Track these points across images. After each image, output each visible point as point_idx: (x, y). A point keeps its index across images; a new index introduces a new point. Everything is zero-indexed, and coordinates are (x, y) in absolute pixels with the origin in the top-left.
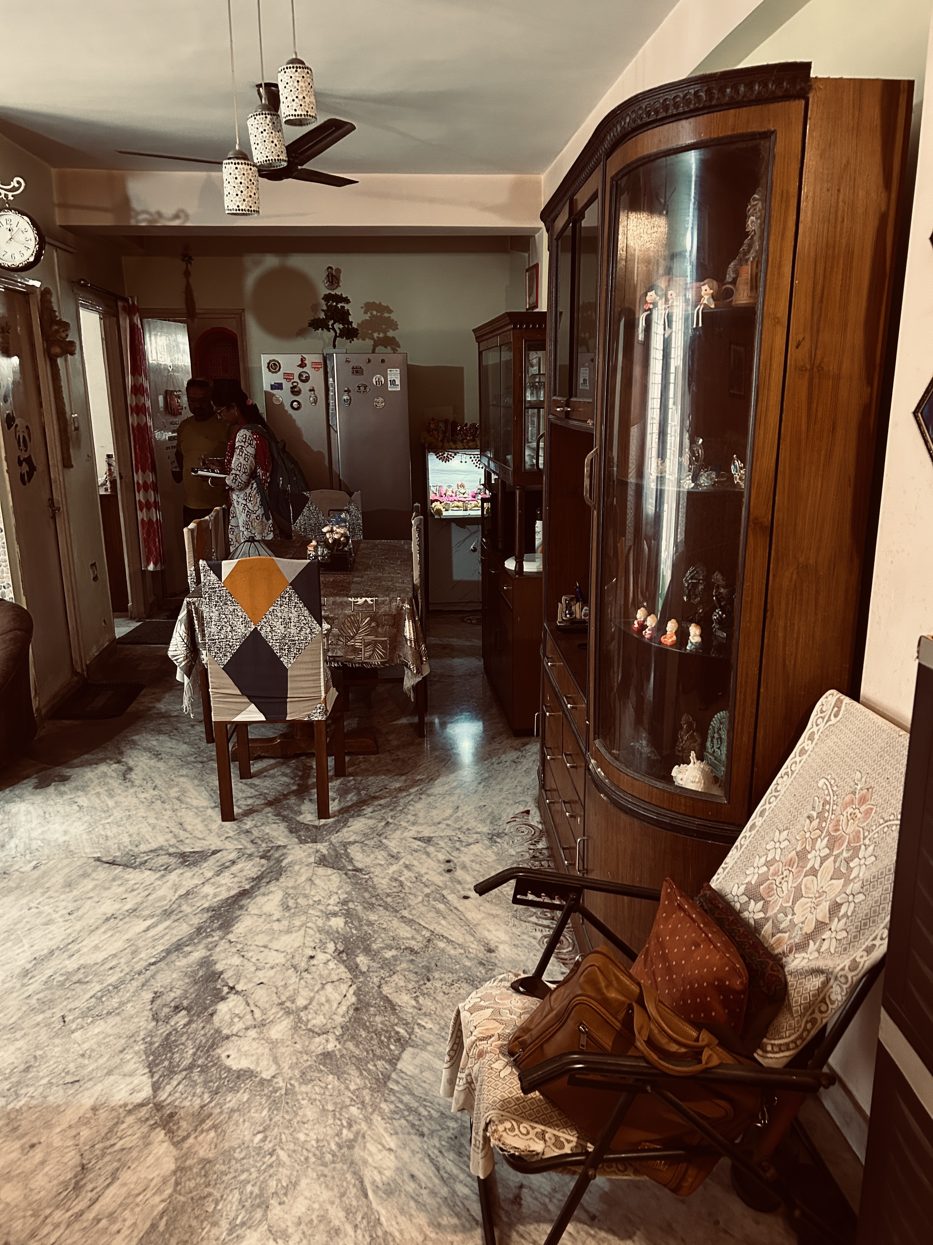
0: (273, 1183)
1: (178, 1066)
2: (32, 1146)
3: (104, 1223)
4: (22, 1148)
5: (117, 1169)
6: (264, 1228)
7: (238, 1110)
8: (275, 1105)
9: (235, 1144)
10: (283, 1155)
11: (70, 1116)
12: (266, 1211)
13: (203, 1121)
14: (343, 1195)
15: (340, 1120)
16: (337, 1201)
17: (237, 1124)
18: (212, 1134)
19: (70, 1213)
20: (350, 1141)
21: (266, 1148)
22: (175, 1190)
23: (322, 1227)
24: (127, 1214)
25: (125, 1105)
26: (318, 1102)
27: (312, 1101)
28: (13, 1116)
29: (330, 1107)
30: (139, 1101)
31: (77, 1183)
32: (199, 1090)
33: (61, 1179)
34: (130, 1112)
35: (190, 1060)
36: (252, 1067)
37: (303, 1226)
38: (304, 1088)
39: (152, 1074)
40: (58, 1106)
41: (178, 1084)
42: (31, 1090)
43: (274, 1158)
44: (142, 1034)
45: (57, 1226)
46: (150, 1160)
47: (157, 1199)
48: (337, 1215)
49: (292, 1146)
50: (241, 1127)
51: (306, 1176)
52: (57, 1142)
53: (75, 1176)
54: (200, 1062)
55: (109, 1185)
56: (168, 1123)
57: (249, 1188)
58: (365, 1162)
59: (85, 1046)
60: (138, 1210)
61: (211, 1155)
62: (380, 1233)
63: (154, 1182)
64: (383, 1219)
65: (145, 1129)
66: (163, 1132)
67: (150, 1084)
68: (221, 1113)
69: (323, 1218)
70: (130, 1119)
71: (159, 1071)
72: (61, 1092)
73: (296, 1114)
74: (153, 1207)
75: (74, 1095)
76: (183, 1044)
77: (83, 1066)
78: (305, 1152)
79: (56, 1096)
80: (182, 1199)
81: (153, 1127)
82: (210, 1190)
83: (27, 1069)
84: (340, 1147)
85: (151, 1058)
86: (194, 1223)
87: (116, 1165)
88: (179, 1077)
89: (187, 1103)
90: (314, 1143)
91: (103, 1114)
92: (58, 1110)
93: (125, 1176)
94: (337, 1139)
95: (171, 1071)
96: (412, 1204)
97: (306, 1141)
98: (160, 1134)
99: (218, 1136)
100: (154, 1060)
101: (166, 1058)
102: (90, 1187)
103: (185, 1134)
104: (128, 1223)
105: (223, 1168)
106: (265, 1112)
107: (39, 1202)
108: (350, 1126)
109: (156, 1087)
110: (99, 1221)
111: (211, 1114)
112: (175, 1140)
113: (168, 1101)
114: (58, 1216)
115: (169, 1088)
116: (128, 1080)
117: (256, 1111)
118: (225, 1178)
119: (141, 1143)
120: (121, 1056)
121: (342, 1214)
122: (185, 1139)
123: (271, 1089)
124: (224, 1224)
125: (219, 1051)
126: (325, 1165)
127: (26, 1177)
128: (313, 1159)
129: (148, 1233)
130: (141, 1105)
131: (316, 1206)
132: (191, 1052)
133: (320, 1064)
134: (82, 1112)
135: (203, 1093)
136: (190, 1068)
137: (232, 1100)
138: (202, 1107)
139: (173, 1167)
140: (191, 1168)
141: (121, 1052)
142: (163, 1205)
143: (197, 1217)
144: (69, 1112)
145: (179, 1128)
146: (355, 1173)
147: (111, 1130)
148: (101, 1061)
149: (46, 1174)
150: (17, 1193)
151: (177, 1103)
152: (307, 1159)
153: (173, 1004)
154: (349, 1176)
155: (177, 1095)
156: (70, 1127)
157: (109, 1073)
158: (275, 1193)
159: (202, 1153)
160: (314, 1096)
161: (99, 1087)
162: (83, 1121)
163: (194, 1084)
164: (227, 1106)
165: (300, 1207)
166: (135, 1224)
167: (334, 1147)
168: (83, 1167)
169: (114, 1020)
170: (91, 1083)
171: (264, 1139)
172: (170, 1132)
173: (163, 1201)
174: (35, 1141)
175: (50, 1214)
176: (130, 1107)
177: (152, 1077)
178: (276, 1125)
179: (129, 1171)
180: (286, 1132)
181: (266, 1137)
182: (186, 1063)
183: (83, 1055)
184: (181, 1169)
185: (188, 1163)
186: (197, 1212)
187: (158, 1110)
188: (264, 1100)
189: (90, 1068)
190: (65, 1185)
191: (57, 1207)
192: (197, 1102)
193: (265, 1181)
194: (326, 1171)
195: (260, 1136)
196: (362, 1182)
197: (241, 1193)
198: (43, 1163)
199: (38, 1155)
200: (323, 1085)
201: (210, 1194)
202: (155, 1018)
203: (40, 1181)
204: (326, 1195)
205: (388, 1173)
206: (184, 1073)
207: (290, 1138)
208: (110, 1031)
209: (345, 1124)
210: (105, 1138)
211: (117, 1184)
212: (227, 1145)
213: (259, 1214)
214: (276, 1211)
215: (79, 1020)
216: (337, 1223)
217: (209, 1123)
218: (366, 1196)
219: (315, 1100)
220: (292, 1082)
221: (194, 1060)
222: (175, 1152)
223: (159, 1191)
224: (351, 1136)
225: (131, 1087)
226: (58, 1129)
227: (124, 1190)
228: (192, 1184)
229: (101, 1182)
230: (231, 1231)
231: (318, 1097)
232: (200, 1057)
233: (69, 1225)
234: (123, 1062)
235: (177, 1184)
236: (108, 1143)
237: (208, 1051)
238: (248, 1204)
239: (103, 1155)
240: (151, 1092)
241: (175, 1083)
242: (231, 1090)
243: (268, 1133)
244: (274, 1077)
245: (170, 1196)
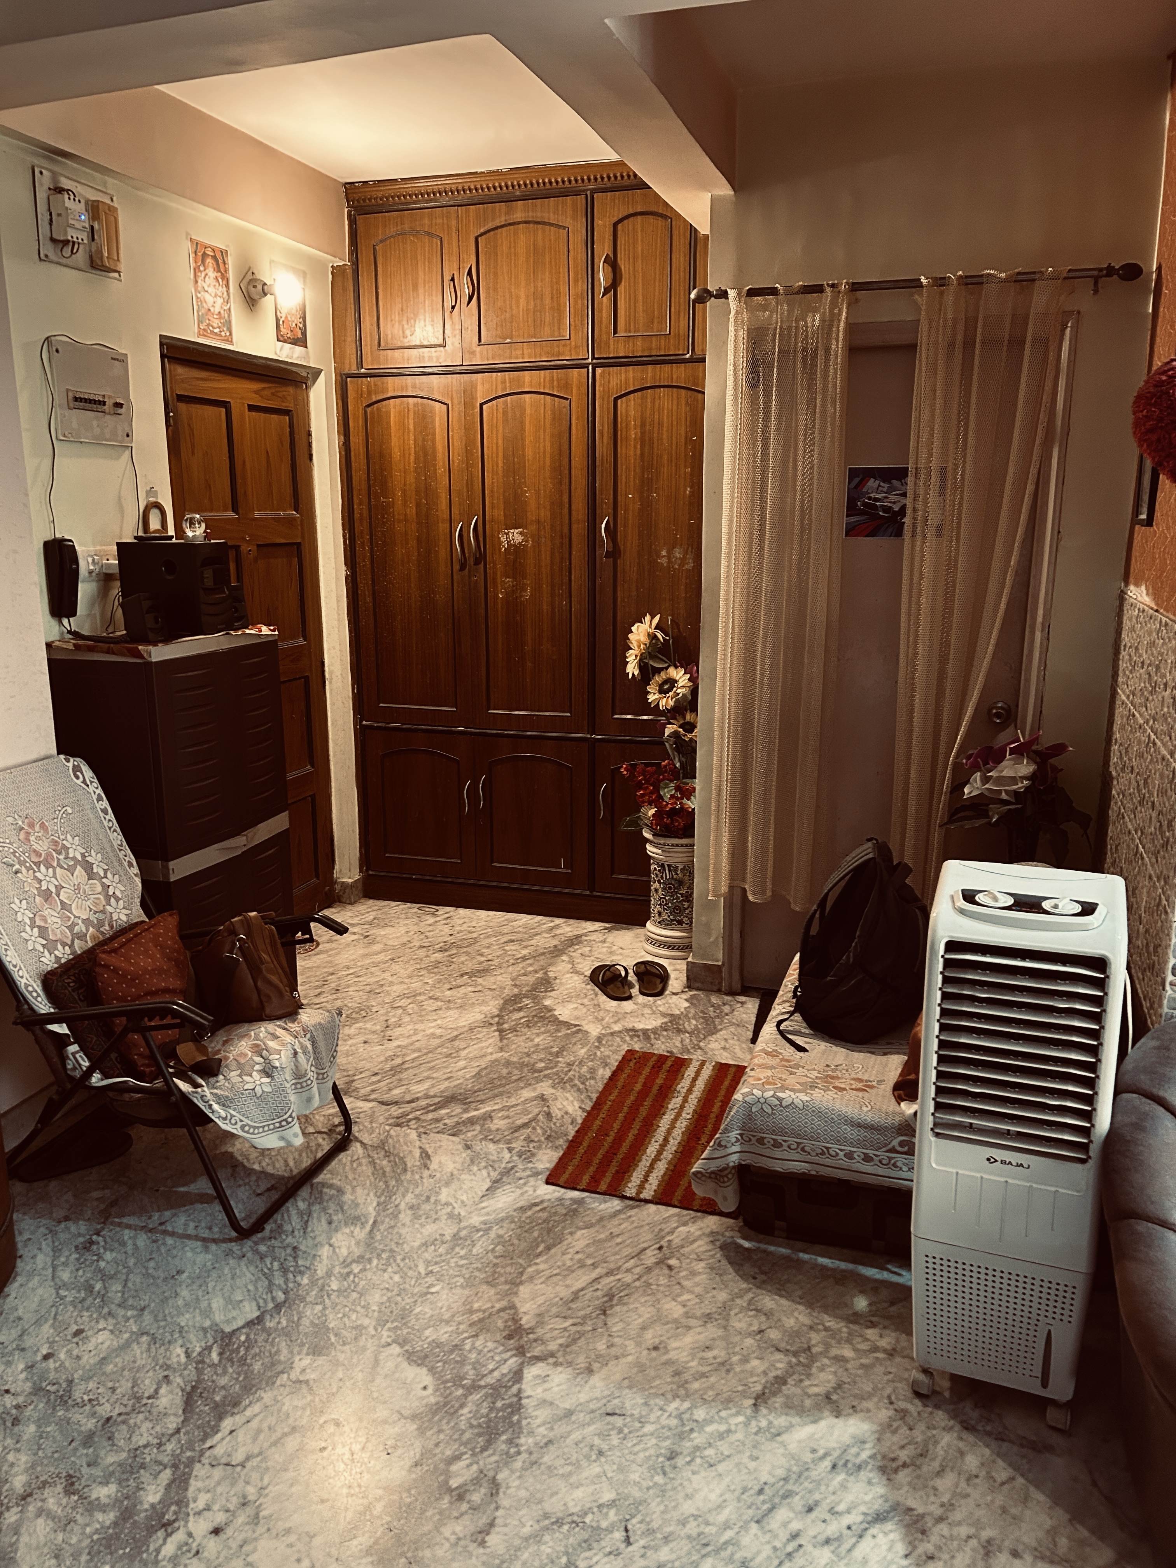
0: (442, 1250)
1: (486, 1396)
2: (656, 1348)
3: (589, 1262)
4: (667, 1352)
5: (572, 1301)
6: (463, 1224)
7: (442, 1321)
8: (404, 1315)
9: (458, 1291)
10: (422, 1269)
11: (618, 1370)
12: (458, 1233)
13: (481, 1320)
14: (392, 1227)
15: (353, 1281)
16: (399, 1225)
17: (449, 1308)
18: (476, 1306)
19: (618, 1277)
20: (358, 1262)
21: (433, 1278)
22: (525, 1269)
23: (421, 1212)
24: (569, 1263)
25: (556, 1364)
26: (363, 1303)
27: (366, 1307)
28: (682, 1392)
29: (355, 1295)
30: (540, 1364)
31: (611, 1300)
32: (473, 1356)
33: (625, 1308)
34: (552, 1355)
35: (470, 1398)
36: (405, 1364)
37: (434, 1217)
38: (366, 1322)
39: (519, 1395)
40: (630, 1387)
41: (493, 1371)
42: (664, 1421)
43: (430, 1268)
44: (518, 1464)
45: (628, 1271)
46: (541, 1300)
47: (542, 1267)
48: (405, 1217)
49: (410, 1273)
50: (446, 1304)
51: (412, 1247)
52: (631, 1346)
53: (612, 1306)
54: (460, 1392)
55: (582, 1289)
56: (515, 1330)
57: (462, 1253)
58: (358, 1243)
59: (596, 1469)
60: (559, 1263)
61: (484, 1287)
62: (383, 1198)
63: (540, 1281)
64: (375, 1204)
65: (540, 1331)
66: (523, 1322)
67: (525, 1381)
68: (460, 1323)
69: (416, 1217)
70: (553, 1346)
71: (509, 1397)
72: (628, 1405)
73: (389, 1300)
74: (546, 1262)
75: (611, 1396)
76: (472, 1426)
77: (600, 1434)
78: (402, 1265)
79: (632, 1402)
80: (521, 1261)
81: (531, 1331)
82: (495, 1261)
83: (672, 1456)
84: (370, 1261)
85: (515, 1418)
86: (516, 1242)
87: (573, 1306)
88: (490, 1380)
89: (490, 1345)
90: (390, 1270)
91: (581, 1361)
92: (631, 1384)
93: (565, 1293)
94: (368, 1267)
95: (497, 1391)
96: (345, 1208)
97: (395, 1273)
98: (526, 1321)
99: (472, 1302)
100: (513, 1413)
101: (499, 1410)
102: (599, 1293)
103: (502, 1314)
104: (569, 1256)
105: (477, 1274)
106: (418, 1310)
107: (645, 1293)
108: (348, 1274)
109: (518, 1375)
110: (593, 1264)
111: (470, 1325)
112: (513, 1311)
113: (509, 1354)
114: (628, 1278)
115: (505, 1369)
116: (548, 1396)
117: (426, 1313)
118: (480, 1266)
119: (546, 1319)
120: (551, 1435)
121: (401, 1216)
122: (502, 1310)
123: (399, 1332)
124: (493, 1234)
125: (433, 1400)
126: (392, 1251)
127: (659, 1318)
128: (399, 1258)
129: (554, 1245)
130: (538, 1359)
131: (417, 1226)
132: (465, 1411)
133: (332, 1344)
134: (605, 1370)
135: (470, 1351)
136: (474, 1387)
137: (443, 1333)
138: (476, 1336)
139: (521, 1288)
140: (506, 1282)
141: (550, 1442)
142: (537, 1261)
143: (512, 1245)
144: (618, 1377)
145: (506, 1321)
146: (372, 1238)
147: (575, 1341)
148: (576, 1436)
149: (640, 1316)
150: (667, 1306)
151: (501, 1348)
152: (403, 1259)
153: (464, 1506)
154: (379, 1237)
155: (497, 1358)
156: (617, 1358)
157: (569, 1413)
158: (443, 1242)
159: (492, 1291)
160: (363, 1310)
161: (583, 1397)
162: (603, 1360)
163: (476, 1365)
164: (450, 1329)
165: (430, 1229)
166: (563, 1254)
167: (375, 1262)
168: (604, 1313)
169: (554, 1506)
170: (592, 1406)
171: (432, 1285)
172: (515, 1320)
173: (536, 1264)
174: (654, 1354)
175: (635, 1281)
176: (551, 1360)
177: (520, 1391)
178: (413, 1295)
179: (562, 1295)
180: (407, 1286)
181: (428, 1287)
182: (476, 1397)
183: (601, 1453)
184: (515, 1283)
185: (507, 1287)
186: (511, 1248)
187: (522, 1347)
188: (413, 1322)
189: (592, 1428)
190: (621, 1302)
191: (628, 1285)
192: (479, 1343)
193: (447, 1253)
194: (394, 1247)
195: (433, 1290)
196: (371, 1231)
197: (471, 1251)
198: (644, 1328)
199: (650, 1337)
200: (346, 1319)
201: (496, 1257)
202: (495, 1487)
203: (647, 1312)
204: (403, 1231)
205: (347, 1230)
206: (482, 1383)
207: (408, 1280)
208: (561, 1484)
209: (352, 1277)
210: (581, 1334)
211: (574, 1289)
212: (467, 1292)
213: (463, 1233)
214: (449, 1232)
215: (604, 1524)
216: (409, 1212)
217: (475, 1317)
218: (375, 1222)
219: (363, 1307)
220: (373, 1332)
221: (465, 1396)
222: (516, 1300)
223: (538, 1272)
224: (354, 1266)
225: (546, 1386)
226: (630, 1359)
227: (568, 1282)
228: (508, 1269)
229: (589, 1294)
230: (490, 1228)
231: (358, 1308)
232: (458, 1399)
233: (619, 1268)
234: (550, 1424)
235: (522, 1273)
236: (579, 1328)
237: (446, 1404)
238: (469, 1242)
239: (584, 1318)
240: (525, 1371)
241: (496, 1374)
242: (439, 1345)
243: (425, 1290)
244: (389, 1344)
245: (529, 1266)
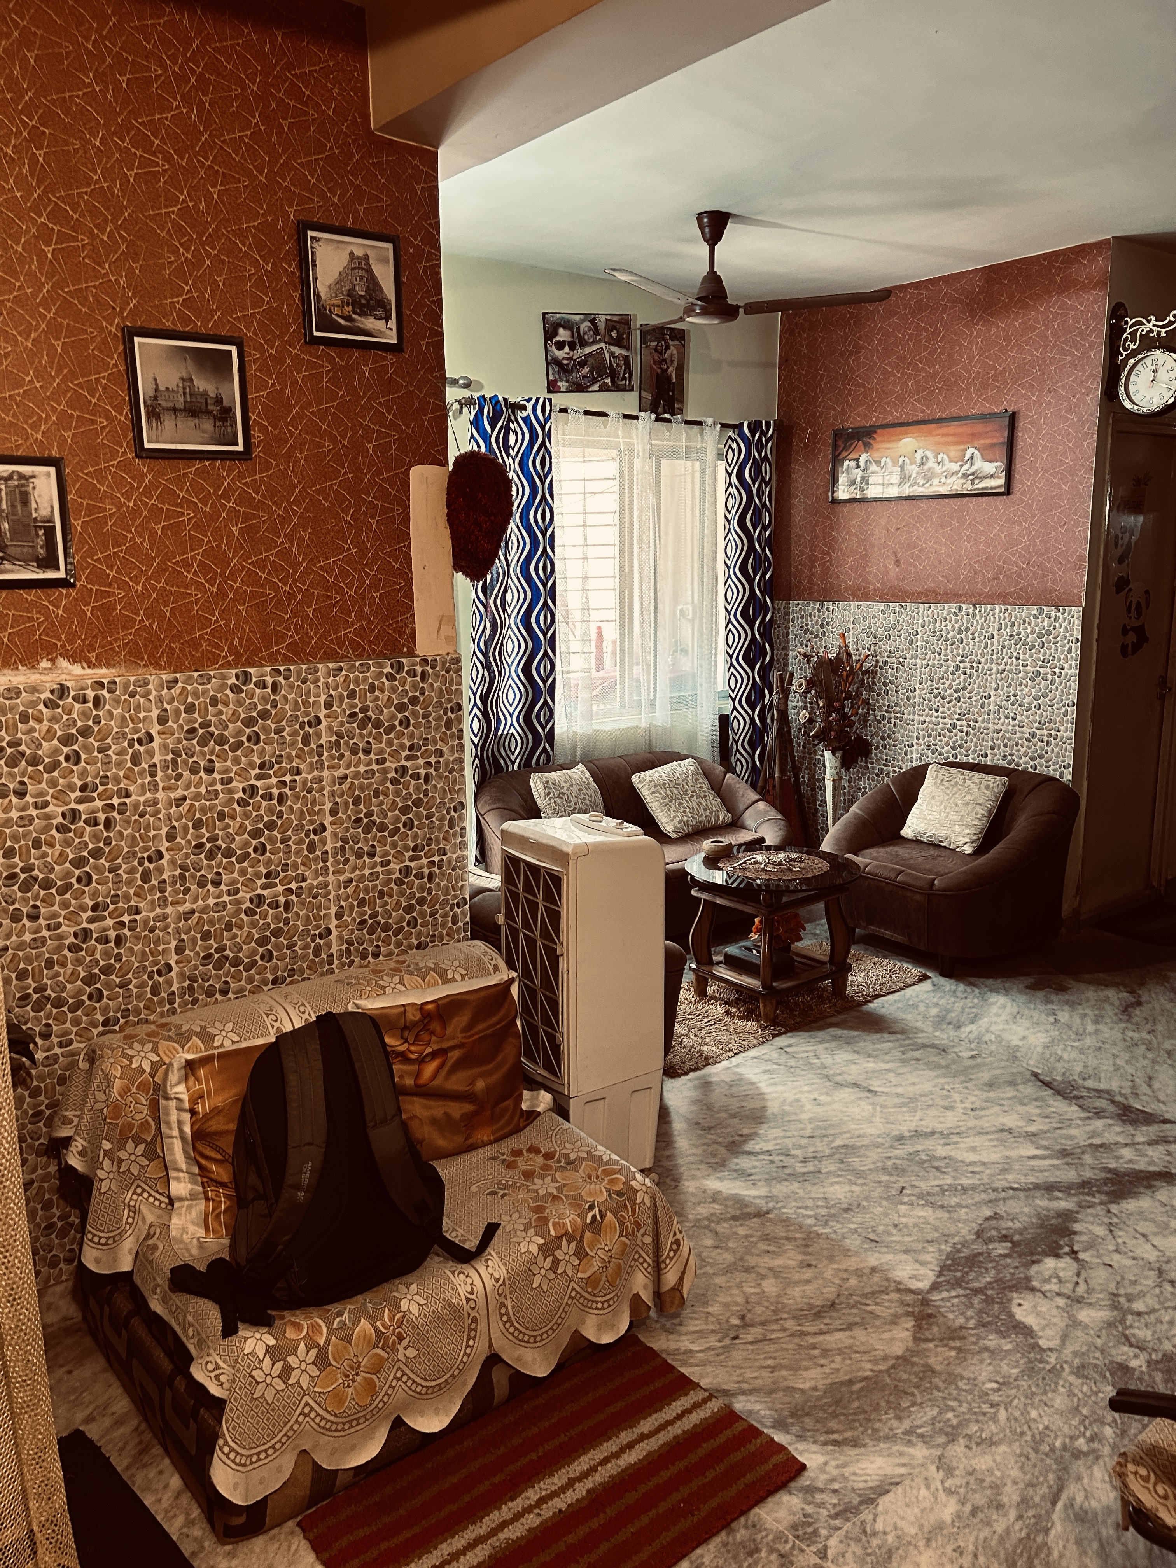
0: (974, 1428)
1: (968, 1283)
2: (809, 1265)
3: (816, 1352)
4: (802, 1262)
5: (856, 1324)
6: (937, 1452)
7: (992, 1352)
8: (1030, 1371)
9: (966, 1374)
10: (1002, 1414)
11: (852, 1263)
12: (949, 1442)
13: (953, 1339)
14: (1031, 1485)
15: (1085, 1428)
16: (1022, 1485)
17: (982, 1361)
18: (953, 1353)
19: (799, 1328)
20: (1080, 1452)
21: (992, 1397)
22: (887, 1371)
23: (988, 1492)
24: (838, 1359)
25: (900, 1283)
26: (1076, 1399)
27: (1071, 1394)
28: (812, 1235)
29: (1085, 1411)
30: (913, 1287)
31: (820, 1312)
32: (969, 1313)
33: (812, 1301)
34: (899, 1290)
35: (982, 1285)
36: (1035, 1328)
37: (972, 1479)
38: (1072, 1379)
39: (940, 1274)
40: (849, 1250)
41: (956, 1297)
42: (839, 1226)
43: (992, 1410)
44: (956, 1239)
45: (784, 1330)
46: (886, 1336)
47: (869, 1366)
48: (1011, 1495)
49: (1017, 1414)
50: (984, 1366)
51: (1010, 1445)
52: (828, 1274)
53: (822, 1306)
54: (989, 1292)
55: (841, 1330)
56: (923, 1319)
57: (950, 1415)
58: (1079, 1478)
59: (903, 1220)
60: (848, 1362)
61: (938, 1368)
62: (1039, 1539)
63: (877, 1353)
64: (1053, 1532)
65: (900, 1311)
66: (913, 1323)
67: (931, 1282)
68: (975, 1343)
69: (996, 1488)
70: (895, 1296)
71: (948, 1276)
72: (858, 1242)
73: (1045, 1392)
74: (861, 1369)
75: (866, 1250)
76: (986, 1269)
77: (889, 1234)
78: (1025, 1428)
79: (853, 1242)
80: (888, 1381)
81: (908, 1314)
82: (916, 1391)
83: (846, 1210)
84: (1065, 1448)
85: (949, 1262)
86: (883, 1404)
87: (857, 1319)
88: (961, 1292)
89: (951, 1316)
90: (1041, 1427)
91: (876, 1278)
92: (846, 1253)
93: (859, 1333)
94: (1067, 1440)
95: (958, 1283)
97: (1034, 1420)
98: (910, 1323)
99: (957, 1358)
100: (950, 1265)
101: (961, 1271)
102: (827, 1321)
103: (930, 1337)
104: (833, 1366)
105: (941, 1384)
106: (1015, 1371)
107: (784, 1305)
108: (1092, 1439)
109: (935, 1287)
110: (814, 1348)
111: (964, 1338)
112: (918, 1335)
113: (937, 1303)
114: (790, 1324)
115: (945, 1294)
116: (917, 1266)
117: (1008, 1365)
118: (936, 1393)
119: (889, 1318)
120: (926, 1245)
121: (1016, 1498)
122: (927, 1340)
123: (1038, 1357)
124: (906, 1424)
125: (1015, 1295)
126: (1036, 1451)
127: (789, 1283)
128: (1028, 1438)
129: (842, 1383)
130: (912, 1291)
131: (998, 1474)
132: (988, 1279)
133: (1109, 1370)
134: (862, 1265)
135: (972, 1318)
136: (977, 1291)
137: (992, 1341)
138: (961, 1327)
139: (900, 1353)
140: (913, 1364)
141: (928, 1242)
142: (869, 1373)
143: (888, 1402)
144: (853, 1259)
145: (928, 1329)
146: (1059, 1478)
147: (873, 1293)
148: (907, 1239)
149: (804, 1291)
150: (774, 1289)
151: (942, 1310)
152: (1023, 1433)
153: (1004, 1232)
154: (1051, 1476)
155: (948, 1304)
156: (846, 1270)
157: (906, 1252)
158: (969, 1437)
159: (931, 1361)
160: (1076, 1391)
161: (890, 1257)
162: (858, 1273)
163: (971, 1306)
164: (986, 1342)
165: (982, 1462)
166: (838, 1370)
167: (1058, 1444)
168: (833, 1304)
169: (942, 1214)
170: (886, 1250)
171: (995, 1391)
172: (919, 1327)
173: (872, 1370)
174: (814, 1263)
175: (785, 1319)
176: (902, 1287)
177: (938, 1277)
178: (1018, 1387)
179: (864, 1332)
180: (1023, 1399)
181: (999, 1390)
182: (976, 1285)
183: (896, 1226)
184: (904, 1360)
185: (914, 1359)
186: (891, 1398)
187: (922, 1304)
188: (1022, 1361)
189: (894, 1239)
190: (811, 1307)
191: (794, 1318)
192: (961, 1321)
193: (968, 1421)
194: (1033, 1455)
195: (994, 1385)
196: (1060, 1490)
197: (940, 1413)
198: (808, 1281)
199: (808, 1274)
200: (1094, 1389)
201: (913, 1394)
202: (979, 1234)
203: (796, 1292)
204: (1015, 1473)
205: (1094, 1504)
206: (968, 1292)
207: (1021, 1406)
208: (931, 1220)
209: (1088, 1434)
210: (865, 1296)
211: (847, 1333)
212: (958, 1370)
213: (941, 1439)
214: (958, 1449)
215: (914, 1198)
216: (1006, 1500)
217: (958, 1343)
218: (1054, 1503)
219: (1075, 1395)
220: (1065, 1366)
221: (985, 1288)
222: (910, 1344)
223: (875, 1362)
224: (1085, 1448)
225: (915, 1273)
226: (836, 1266)
227: (850, 1341)
228: (905, 1376)
229: (837, 1323)
230: (907, 1433)
231: (1080, 1395)
232: (992, 1289)
233: (792, 1335)
234: (924, 1250)
235: (893, 1367)
236: (864, 1301)
237: (1004, 1288)
238: (938, 1425)
239: (854, 1306)
240: (928, 1287)
241: (954, 1293)
242: (999, 1332)
243: (1004, 1388)
244: (1050, 1349)
245: (880, 1371)
